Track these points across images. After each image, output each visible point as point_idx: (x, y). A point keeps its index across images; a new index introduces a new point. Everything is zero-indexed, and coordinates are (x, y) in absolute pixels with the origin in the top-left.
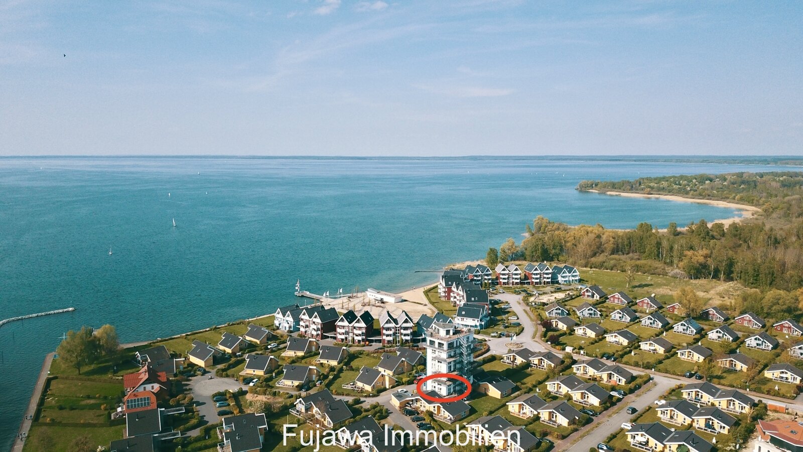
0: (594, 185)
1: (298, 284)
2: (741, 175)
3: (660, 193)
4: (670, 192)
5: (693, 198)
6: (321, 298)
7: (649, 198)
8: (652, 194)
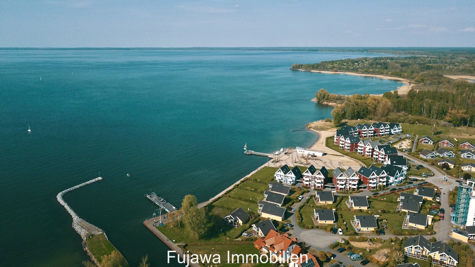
0: (300, 66)
1: (245, 146)
2: (376, 59)
3: (341, 71)
4: (348, 70)
5: (363, 74)
6: (268, 155)
7: (336, 74)
8: (337, 71)
